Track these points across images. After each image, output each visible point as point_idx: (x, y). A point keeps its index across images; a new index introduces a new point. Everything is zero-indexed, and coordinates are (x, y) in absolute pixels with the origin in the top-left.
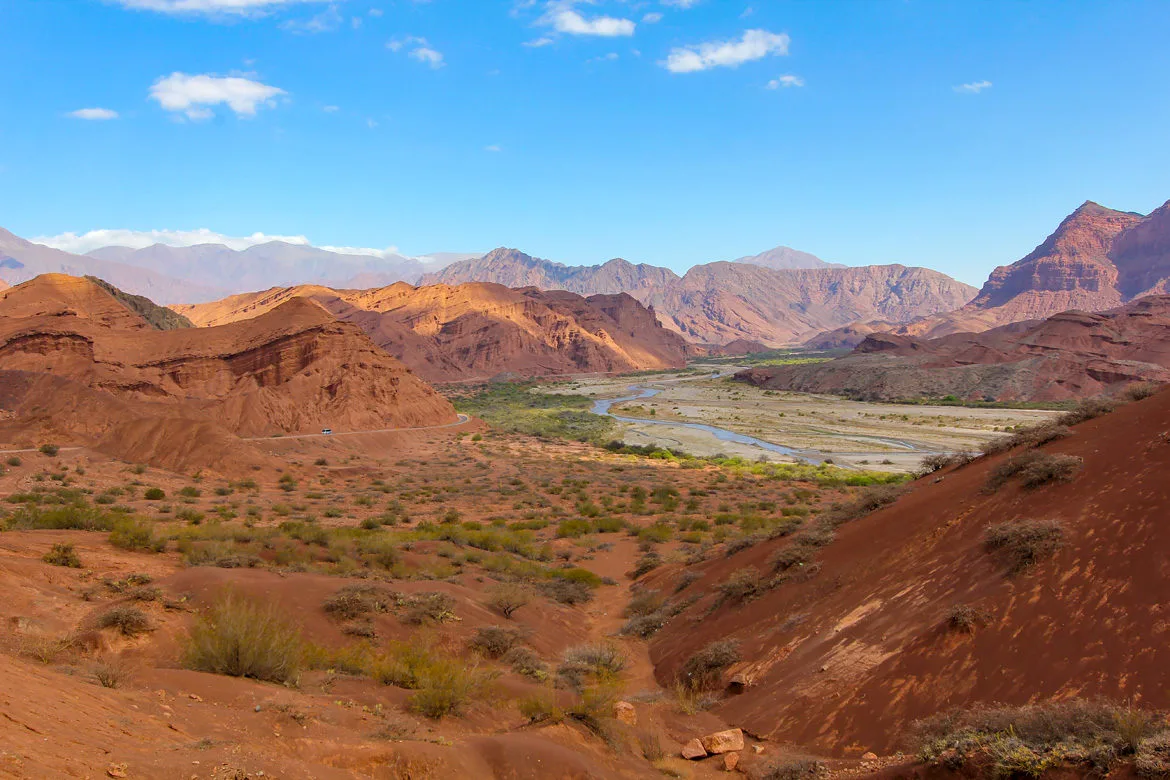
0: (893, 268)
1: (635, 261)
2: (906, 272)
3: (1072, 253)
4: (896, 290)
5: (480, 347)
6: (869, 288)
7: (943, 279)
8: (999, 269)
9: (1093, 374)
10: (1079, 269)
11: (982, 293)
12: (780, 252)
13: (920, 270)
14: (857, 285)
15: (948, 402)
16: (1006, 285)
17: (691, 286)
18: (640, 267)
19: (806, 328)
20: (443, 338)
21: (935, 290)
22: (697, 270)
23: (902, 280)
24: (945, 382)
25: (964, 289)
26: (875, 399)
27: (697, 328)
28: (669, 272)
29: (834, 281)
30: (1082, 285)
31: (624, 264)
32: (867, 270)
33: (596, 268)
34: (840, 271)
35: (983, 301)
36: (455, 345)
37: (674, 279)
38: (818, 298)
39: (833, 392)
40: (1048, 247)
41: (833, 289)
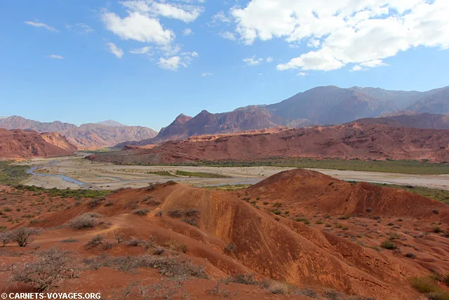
0: (138, 127)
1: (63, 122)
2: (142, 128)
3: (178, 125)
4: (139, 132)
6: (133, 132)
7: (151, 130)
8: (163, 128)
9: (173, 156)
10: (179, 129)
11: (159, 134)
12: (109, 121)
13: (145, 127)
14: (129, 130)
15: (139, 164)
16: (165, 132)
17: (81, 129)
18: (65, 124)
19: (115, 142)
21: (149, 132)
22: (83, 125)
23: (141, 130)
24: (139, 159)
25: (155, 132)
26: (121, 164)
27: (82, 142)
28: (75, 125)
29: (123, 130)
30: (180, 133)
31: (60, 123)
32: (132, 127)
33: (50, 123)
34: (125, 127)
37: (76, 127)
38: (119, 134)
39: (111, 162)
41: (123, 132)
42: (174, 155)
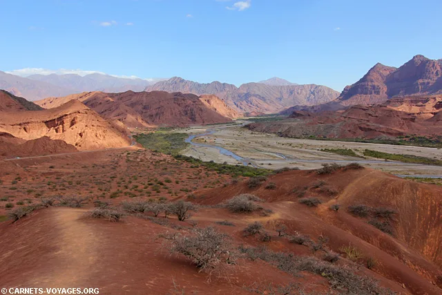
0: (312, 85)
2: (317, 87)
3: (372, 81)
4: (313, 93)
5: (157, 114)
6: (304, 93)
7: (329, 89)
8: (347, 87)
10: (374, 87)
11: (341, 95)
12: (274, 79)
13: (322, 86)
14: (299, 91)
15: (311, 138)
16: (350, 92)
17: (241, 91)
18: (224, 84)
19: (281, 106)
20: (144, 111)
21: (326, 93)
22: (244, 85)
23: (315, 89)
24: (311, 131)
25: (336, 93)
26: (286, 136)
27: (242, 107)
28: (234, 86)
29: (292, 90)
30: (375, 93)
31: (218, 83)
32: (303, 86)
33: (208, 84)
34: (295, 86)
35: (341, 98)
36: (148, 114)
37: (235, 89)
38: (286, 96)
39: (275, 133)
40: (364, 79)
41: (291, 93)
42: (362, 126)
